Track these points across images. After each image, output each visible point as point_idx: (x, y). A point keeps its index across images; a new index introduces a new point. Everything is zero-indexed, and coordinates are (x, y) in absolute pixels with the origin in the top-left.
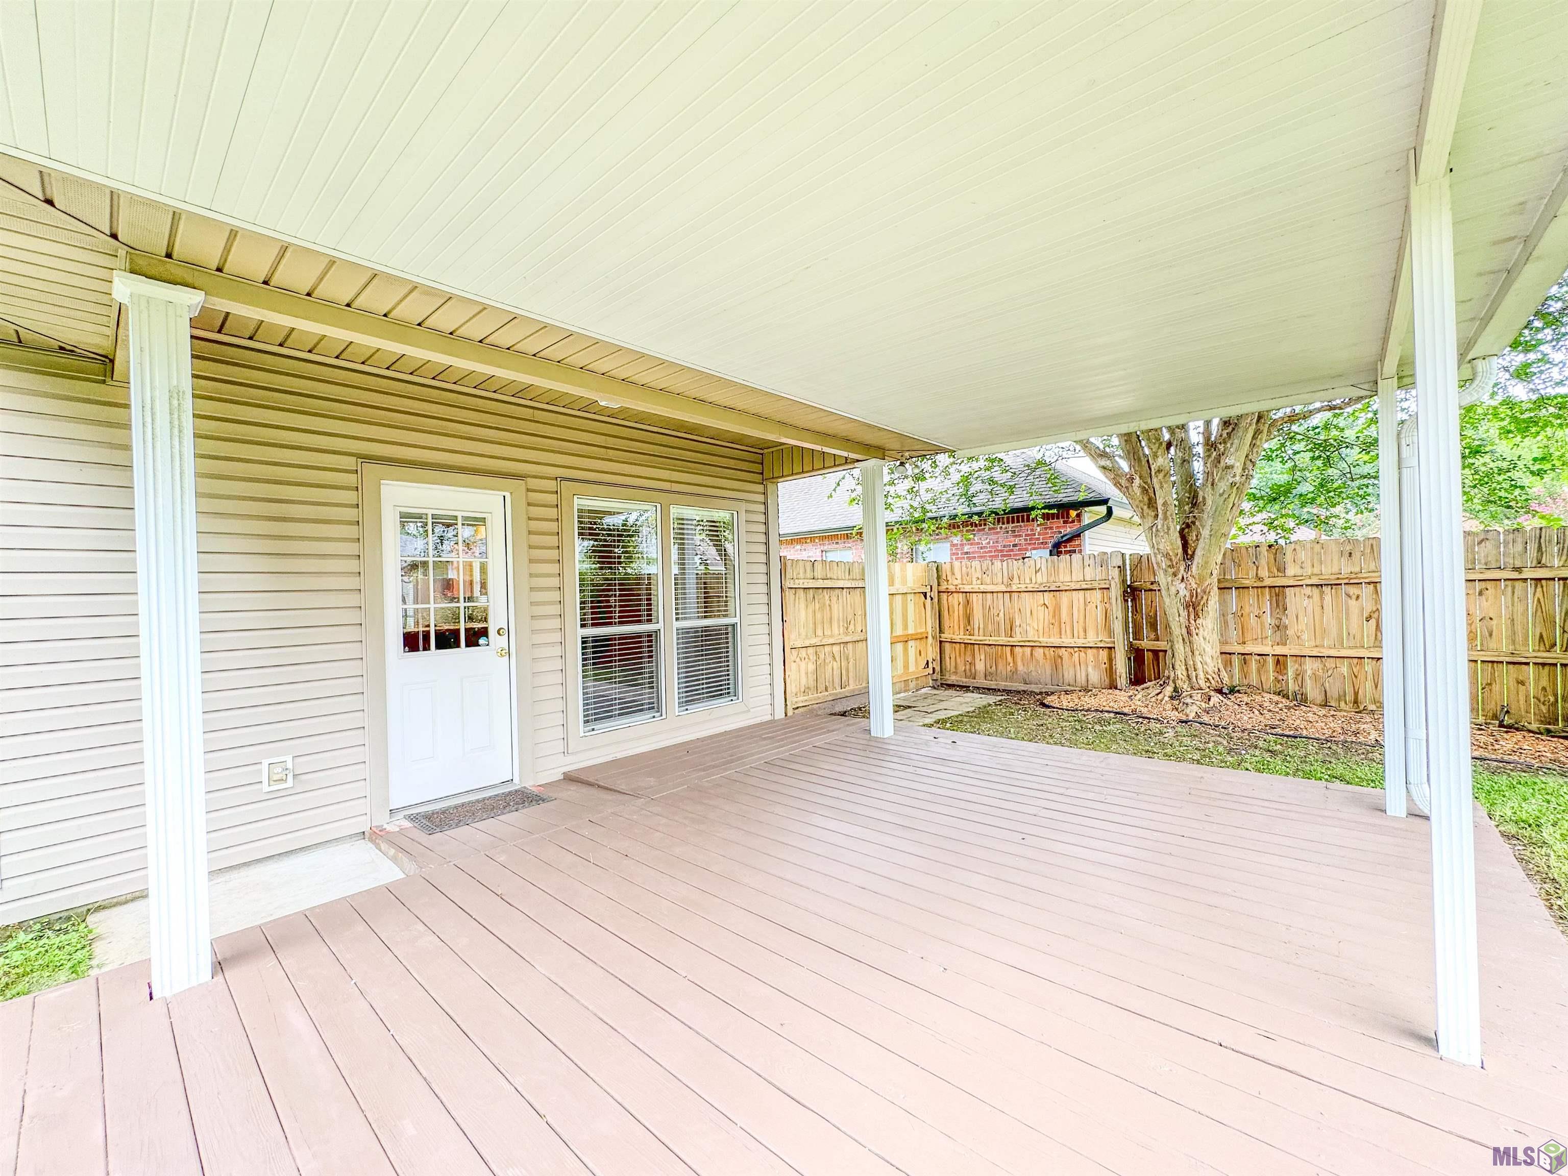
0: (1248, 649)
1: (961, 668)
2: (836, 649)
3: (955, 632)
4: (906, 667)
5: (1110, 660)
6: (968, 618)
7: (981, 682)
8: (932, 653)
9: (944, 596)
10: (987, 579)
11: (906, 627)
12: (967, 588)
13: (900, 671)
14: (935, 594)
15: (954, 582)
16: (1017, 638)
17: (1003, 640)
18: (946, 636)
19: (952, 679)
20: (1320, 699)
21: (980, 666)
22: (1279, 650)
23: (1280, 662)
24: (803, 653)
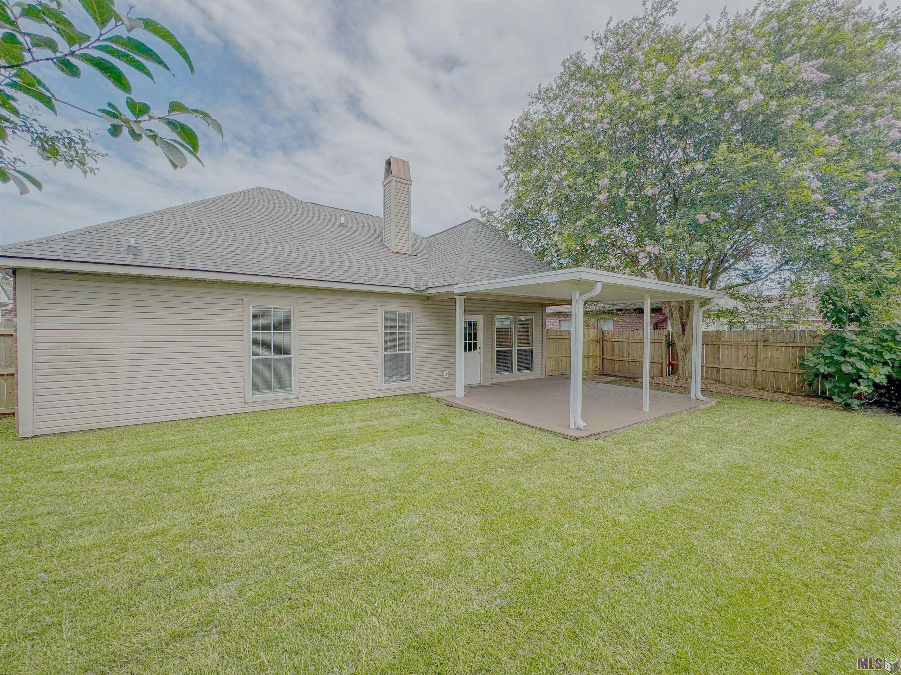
0: (708, 365)
1: (610, 368)
2: (563, 358)
3: (607, 356)
4: (588, 366)
5: (662, 367)
6: (613, 351)
7: (617, 374)
8: (599, 362)
9: (605, 342)
10: (621, 337)
11: (589, 353)
12: (613, 340)
13: (586, 367)
14: (601, 341)
15: (609, 337)
16: (629, 359)
17: (625, 359)
18: (605, 357)
19: (606, 372)
20: (730, 383)
21: (617, 368)
22: (717, 366)
23: (718, 369)
24: (552, 359)
